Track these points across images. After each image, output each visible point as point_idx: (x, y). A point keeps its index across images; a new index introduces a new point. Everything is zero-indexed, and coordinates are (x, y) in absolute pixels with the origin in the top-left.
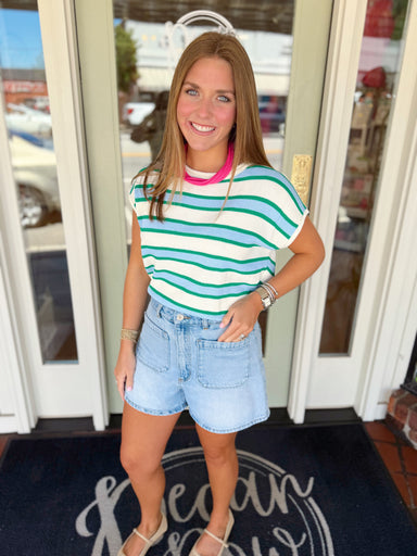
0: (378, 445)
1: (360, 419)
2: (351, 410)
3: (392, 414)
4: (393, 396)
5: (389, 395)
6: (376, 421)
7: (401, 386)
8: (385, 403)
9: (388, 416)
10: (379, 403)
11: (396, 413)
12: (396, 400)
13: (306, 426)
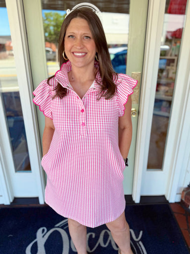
0: (176, 215)
1: (168, 201)
2: (163, 197)
3: (183, 199)
4: (184, 191)
5: (182, 190)
6: (176, 203)
7: (188, 186)
8: (180, 194)
9: (182, 200)
10: (177, 194)
11: (185, 199)
12: (185, 193)
13: (141, 204)
